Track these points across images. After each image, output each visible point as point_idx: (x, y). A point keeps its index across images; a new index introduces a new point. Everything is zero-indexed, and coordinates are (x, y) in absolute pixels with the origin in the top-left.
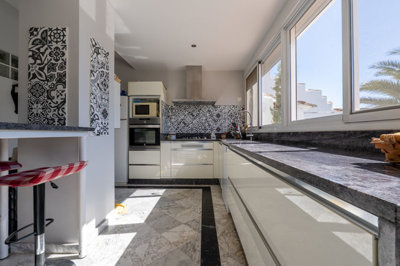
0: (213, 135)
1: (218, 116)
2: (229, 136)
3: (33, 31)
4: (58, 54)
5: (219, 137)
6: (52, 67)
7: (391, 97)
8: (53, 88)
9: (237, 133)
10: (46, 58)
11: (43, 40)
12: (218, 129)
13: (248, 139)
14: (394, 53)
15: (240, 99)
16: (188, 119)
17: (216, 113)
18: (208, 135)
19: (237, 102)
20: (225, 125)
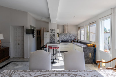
0: (70, 41)
1: (71, 36)
2: (74, 41)
3: (51, 29)
5: (71, 41)
6: (53, 34)
8: (54, 37)
9: (76, 41)
10: (53, 33)
11: (52, 31)
12: (71, 40)
13: (78, 42)
15: (76, 32)
16: (64, 37)
18: (69, 41)
19: (76, 33)
20: (73, 39)
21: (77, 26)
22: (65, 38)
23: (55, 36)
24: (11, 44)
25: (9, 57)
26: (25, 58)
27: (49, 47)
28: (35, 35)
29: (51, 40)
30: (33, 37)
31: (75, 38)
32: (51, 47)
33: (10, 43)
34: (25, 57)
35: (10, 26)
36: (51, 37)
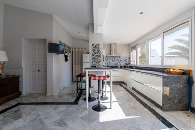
1: (121, 60)
2: (125, 67)
4: (99, 50)
5: (121, 68)
6: (97, 53)
7: (181, 51)
9: (128, 67)
10: (96, 51)
11: (95, 47)
12: (121, 65)
14: (182, 35)
16: (111, 61)
17: (120, 59)
18: (118, 67)
19: (127, 55)
20: (123, 63)
21: (129, 45)
22: (113, 63)
23: (100, 56)
24: (24, 70)
25: (21, 93)
26: (48, 96)
27: (90, 76)
28: (68, 58)
29: (94, 63)
30: (66, 60)
31: (126, 63)
32: (94, 76)
33: (21, 68)
34: (48, 94)
35: (23, 39)
36: (94, 59)
